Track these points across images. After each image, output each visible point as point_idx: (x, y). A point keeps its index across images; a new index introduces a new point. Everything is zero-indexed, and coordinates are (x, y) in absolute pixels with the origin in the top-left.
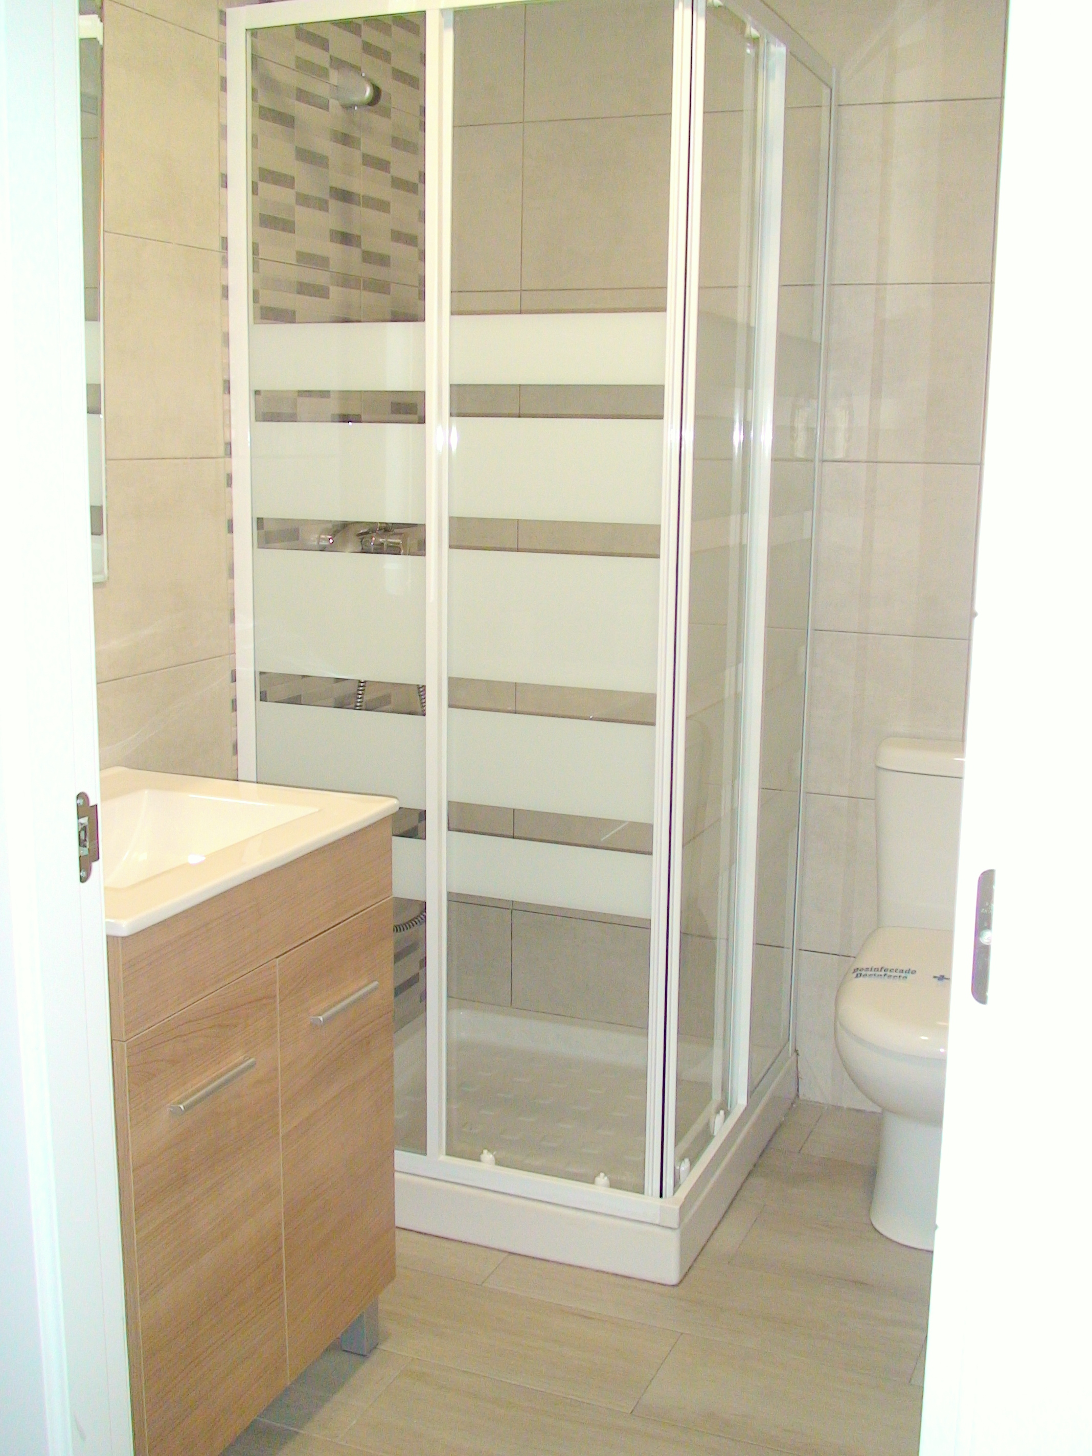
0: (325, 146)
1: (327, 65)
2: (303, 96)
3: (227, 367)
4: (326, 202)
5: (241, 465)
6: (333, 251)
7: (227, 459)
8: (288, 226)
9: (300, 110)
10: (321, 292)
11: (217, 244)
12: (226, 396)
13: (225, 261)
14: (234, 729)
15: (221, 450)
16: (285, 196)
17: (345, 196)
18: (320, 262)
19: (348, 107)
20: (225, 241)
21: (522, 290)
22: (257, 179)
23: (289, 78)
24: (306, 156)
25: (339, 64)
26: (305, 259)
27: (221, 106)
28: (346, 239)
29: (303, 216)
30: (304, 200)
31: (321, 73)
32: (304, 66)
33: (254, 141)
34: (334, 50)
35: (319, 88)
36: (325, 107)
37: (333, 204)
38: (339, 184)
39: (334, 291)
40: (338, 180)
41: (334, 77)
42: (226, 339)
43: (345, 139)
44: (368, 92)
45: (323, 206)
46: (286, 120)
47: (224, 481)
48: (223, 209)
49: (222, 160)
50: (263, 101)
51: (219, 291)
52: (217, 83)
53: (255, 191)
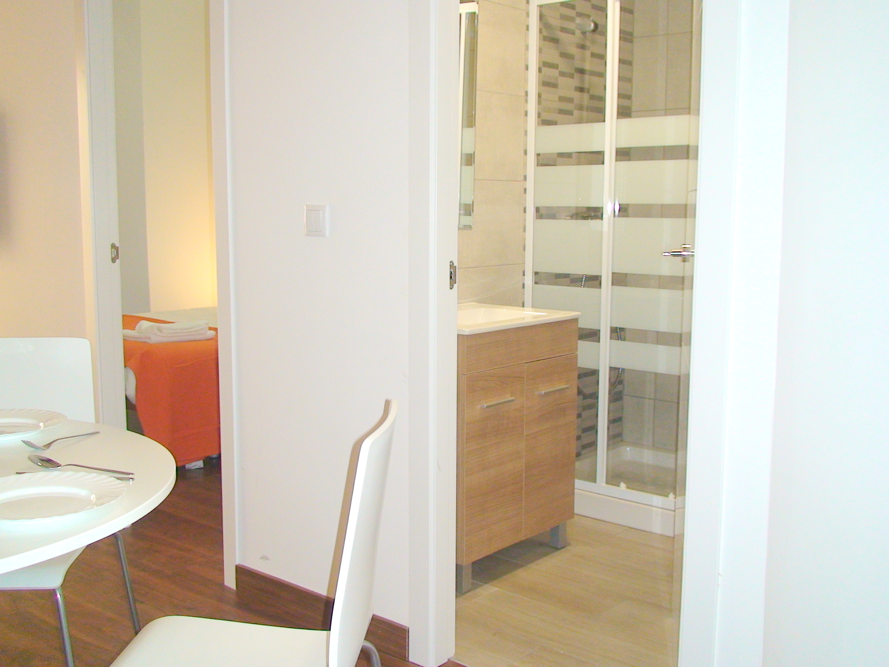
0: (573, 50)
1: (575, 16)
2: (563, 30)
3: (526, 144)
4: (573, 74)
5: (530, 185)
6: (576, 95)
7: (525, 182)
8: (554, 86)
9: (563, 36)
10: (570, 113)
11: (523, 94)
12: (525, 156)
13: (526, 101)
14: (523, 296)
15: (522, 178)
16: (554, 73)
17: (581, 71)
18: (570, 100)
19: (584, 33)
20: (526, 93)
21: (666, 109)
22: (541, 66)
23: (556, 22)
24: (564, 55)
25: (580, 15)
26: (562, 99)
27: (526, 37)
28: (581, 90)
29: (562, 81)
30: (562, 74)
31: (572, 19)
32: (564, 17)
33: (540, 51)
34: (578, 9)
35: (570, 26)
36: (573, 33)
37: (576, 75)
38: (579, 66)
39: (576, 113)
40: (578, 64)
41: (578, 20)
42: (526, 133)
43: (582, 47)
44: (592, 26)
45: (571, 76)
46: (555, 41)
47: (523, 191)
48: (526, 80)
49: (526, 59)
50: (545, 33)
51: (523, 113)
52: (525, 28)
53: (540, 70)
